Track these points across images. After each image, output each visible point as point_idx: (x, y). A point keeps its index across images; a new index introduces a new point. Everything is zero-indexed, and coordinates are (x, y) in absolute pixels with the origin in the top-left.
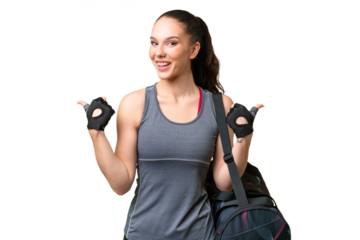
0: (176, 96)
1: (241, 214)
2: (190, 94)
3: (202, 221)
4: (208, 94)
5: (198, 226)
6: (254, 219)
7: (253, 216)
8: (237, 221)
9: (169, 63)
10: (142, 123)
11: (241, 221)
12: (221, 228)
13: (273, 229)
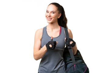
0: (52, 29)
1: (73, 65)
2: (57, 28)
3: (62, 68)
4: (63, 28)
5: (60, 69)
6: (77, 67)
7: (77, 66)
8: (72, 67)
9: (51, 19)
10: (42, 38)
11: (73, 67)
12: (67, 69)
13: (83, 69)
